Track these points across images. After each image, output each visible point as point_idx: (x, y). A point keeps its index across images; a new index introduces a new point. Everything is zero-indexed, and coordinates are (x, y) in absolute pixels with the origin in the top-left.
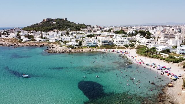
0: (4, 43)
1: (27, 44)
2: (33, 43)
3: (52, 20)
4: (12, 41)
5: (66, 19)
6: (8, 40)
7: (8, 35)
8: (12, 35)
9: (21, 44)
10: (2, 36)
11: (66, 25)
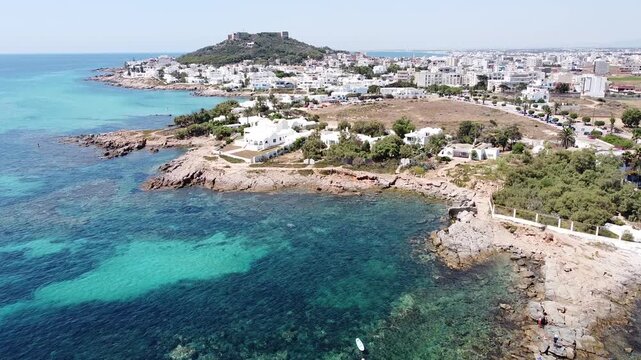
0: (135, 85)
1: (171, 86)
2: (181, 85)
3: (245, 37)
4: (149, 83)
5: (287, 33)
6: (143, 80)
7: (142, 71)
8: (151, 73)
9: (162, 87)
10: (132, 73)
11: (278, 51)
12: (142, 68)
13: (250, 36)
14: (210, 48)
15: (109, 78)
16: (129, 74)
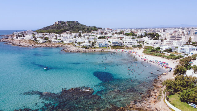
0: (22, 44)
1: (44, 45)
2: (49, 44)
4: (30, 43)
5: (78, 21)
7: (24, 37)
8: (28, 37)
9: (38, 45)
10: (19, 38)
11: (78, 28)
12: (23, 35)
13: (65, 22)
14: (49, 27)
15: (7, 40)
16: (17, 38)
